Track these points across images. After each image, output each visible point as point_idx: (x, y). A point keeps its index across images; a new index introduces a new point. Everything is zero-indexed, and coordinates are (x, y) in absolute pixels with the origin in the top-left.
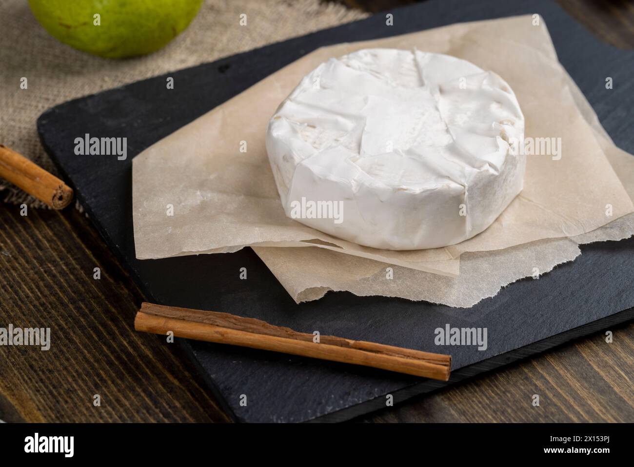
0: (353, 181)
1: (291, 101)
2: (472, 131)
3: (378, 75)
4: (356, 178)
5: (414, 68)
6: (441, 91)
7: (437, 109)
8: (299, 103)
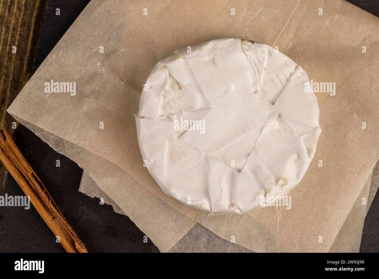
0: (152, 161)
1: (184, 58)
2: (256, 172)
3: (256, 72)
4: (156, 160)
5: (284, 82)
6: (280, 116)
7: (261, 131)
8: (187, 64)
